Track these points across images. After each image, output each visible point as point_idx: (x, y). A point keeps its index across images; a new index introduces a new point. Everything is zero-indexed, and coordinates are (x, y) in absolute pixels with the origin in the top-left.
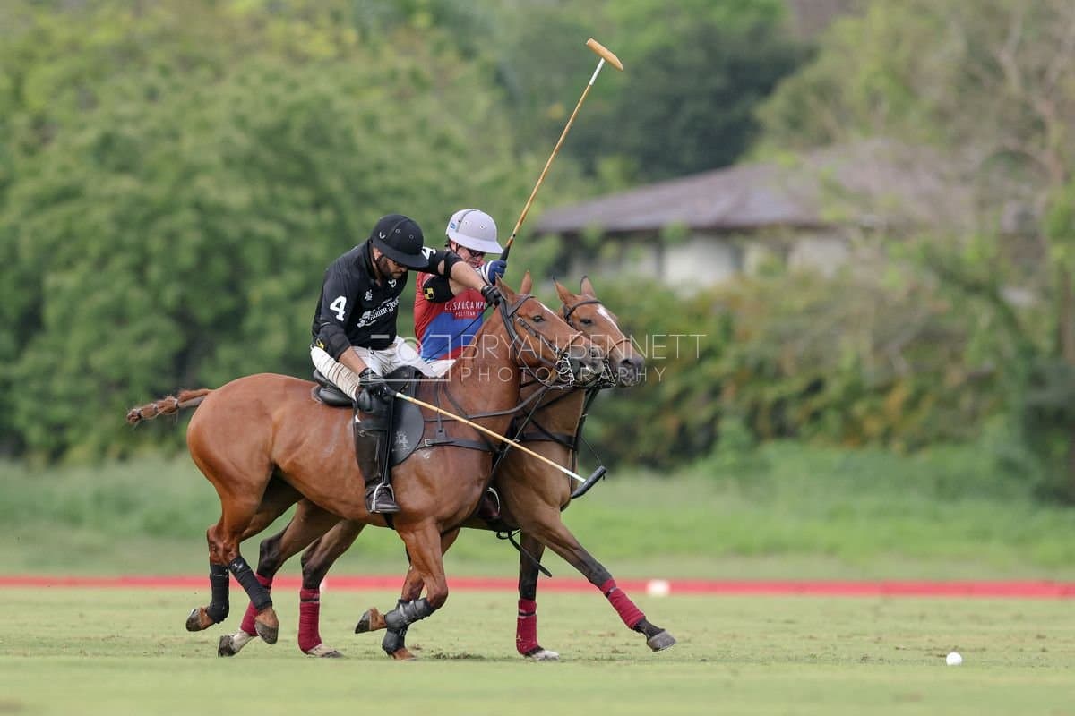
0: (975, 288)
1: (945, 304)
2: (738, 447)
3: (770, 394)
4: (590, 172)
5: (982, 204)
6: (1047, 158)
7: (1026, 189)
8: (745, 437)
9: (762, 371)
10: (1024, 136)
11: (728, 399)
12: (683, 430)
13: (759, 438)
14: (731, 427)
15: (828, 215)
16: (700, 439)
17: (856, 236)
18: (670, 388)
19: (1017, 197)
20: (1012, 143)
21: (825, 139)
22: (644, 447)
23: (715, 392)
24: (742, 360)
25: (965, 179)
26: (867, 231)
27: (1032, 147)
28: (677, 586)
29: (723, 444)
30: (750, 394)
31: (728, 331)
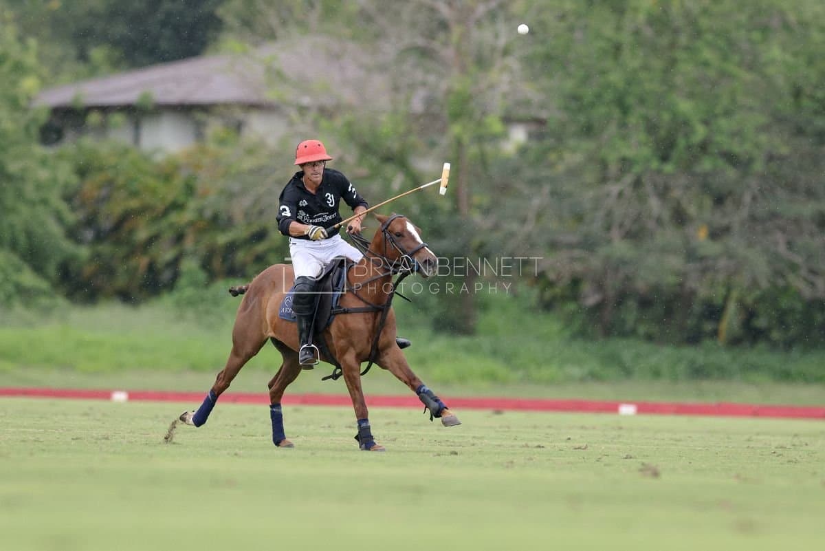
0: (388, 159)
1: (364, 171)
2: (194, 284)
3: (222, 239)
4: (83, 57)
5: (396, 89)
6: (448, 53)
7: (431, 79)
8: (202, 276)
9: (216, 222)
10: (431, 36)
11: (189, 244)
12: (151, 268)
13: (212, 276)
14: (190, 265)
15: (270, 95)
16: (166, 276)
17: (294, 114)
18: (142, 234)
19: (424, 84)
20: (420, 42)
21: (272, 36)
22: (121, 281)
23: (179, 238)
24: (200, 212)
25: (382, 68)
26: (302, 110)
27: (436, 45)
28: (133, 396)
29: (183, 281)
30: (207, 240)
31: (190, 190)
